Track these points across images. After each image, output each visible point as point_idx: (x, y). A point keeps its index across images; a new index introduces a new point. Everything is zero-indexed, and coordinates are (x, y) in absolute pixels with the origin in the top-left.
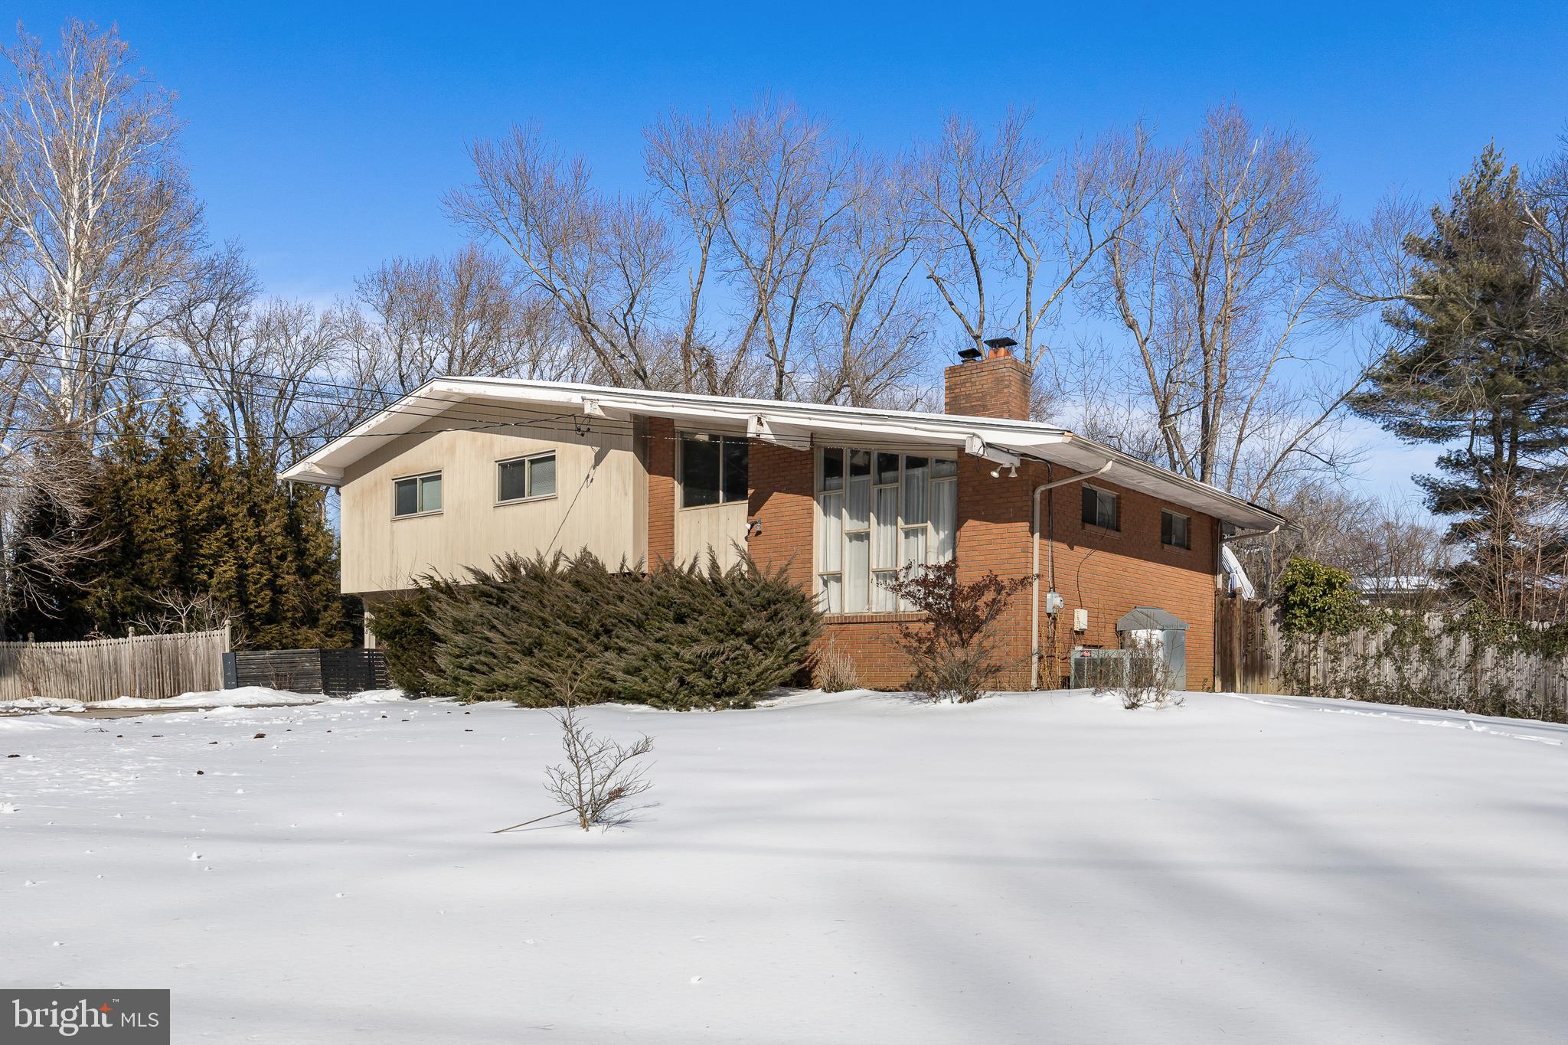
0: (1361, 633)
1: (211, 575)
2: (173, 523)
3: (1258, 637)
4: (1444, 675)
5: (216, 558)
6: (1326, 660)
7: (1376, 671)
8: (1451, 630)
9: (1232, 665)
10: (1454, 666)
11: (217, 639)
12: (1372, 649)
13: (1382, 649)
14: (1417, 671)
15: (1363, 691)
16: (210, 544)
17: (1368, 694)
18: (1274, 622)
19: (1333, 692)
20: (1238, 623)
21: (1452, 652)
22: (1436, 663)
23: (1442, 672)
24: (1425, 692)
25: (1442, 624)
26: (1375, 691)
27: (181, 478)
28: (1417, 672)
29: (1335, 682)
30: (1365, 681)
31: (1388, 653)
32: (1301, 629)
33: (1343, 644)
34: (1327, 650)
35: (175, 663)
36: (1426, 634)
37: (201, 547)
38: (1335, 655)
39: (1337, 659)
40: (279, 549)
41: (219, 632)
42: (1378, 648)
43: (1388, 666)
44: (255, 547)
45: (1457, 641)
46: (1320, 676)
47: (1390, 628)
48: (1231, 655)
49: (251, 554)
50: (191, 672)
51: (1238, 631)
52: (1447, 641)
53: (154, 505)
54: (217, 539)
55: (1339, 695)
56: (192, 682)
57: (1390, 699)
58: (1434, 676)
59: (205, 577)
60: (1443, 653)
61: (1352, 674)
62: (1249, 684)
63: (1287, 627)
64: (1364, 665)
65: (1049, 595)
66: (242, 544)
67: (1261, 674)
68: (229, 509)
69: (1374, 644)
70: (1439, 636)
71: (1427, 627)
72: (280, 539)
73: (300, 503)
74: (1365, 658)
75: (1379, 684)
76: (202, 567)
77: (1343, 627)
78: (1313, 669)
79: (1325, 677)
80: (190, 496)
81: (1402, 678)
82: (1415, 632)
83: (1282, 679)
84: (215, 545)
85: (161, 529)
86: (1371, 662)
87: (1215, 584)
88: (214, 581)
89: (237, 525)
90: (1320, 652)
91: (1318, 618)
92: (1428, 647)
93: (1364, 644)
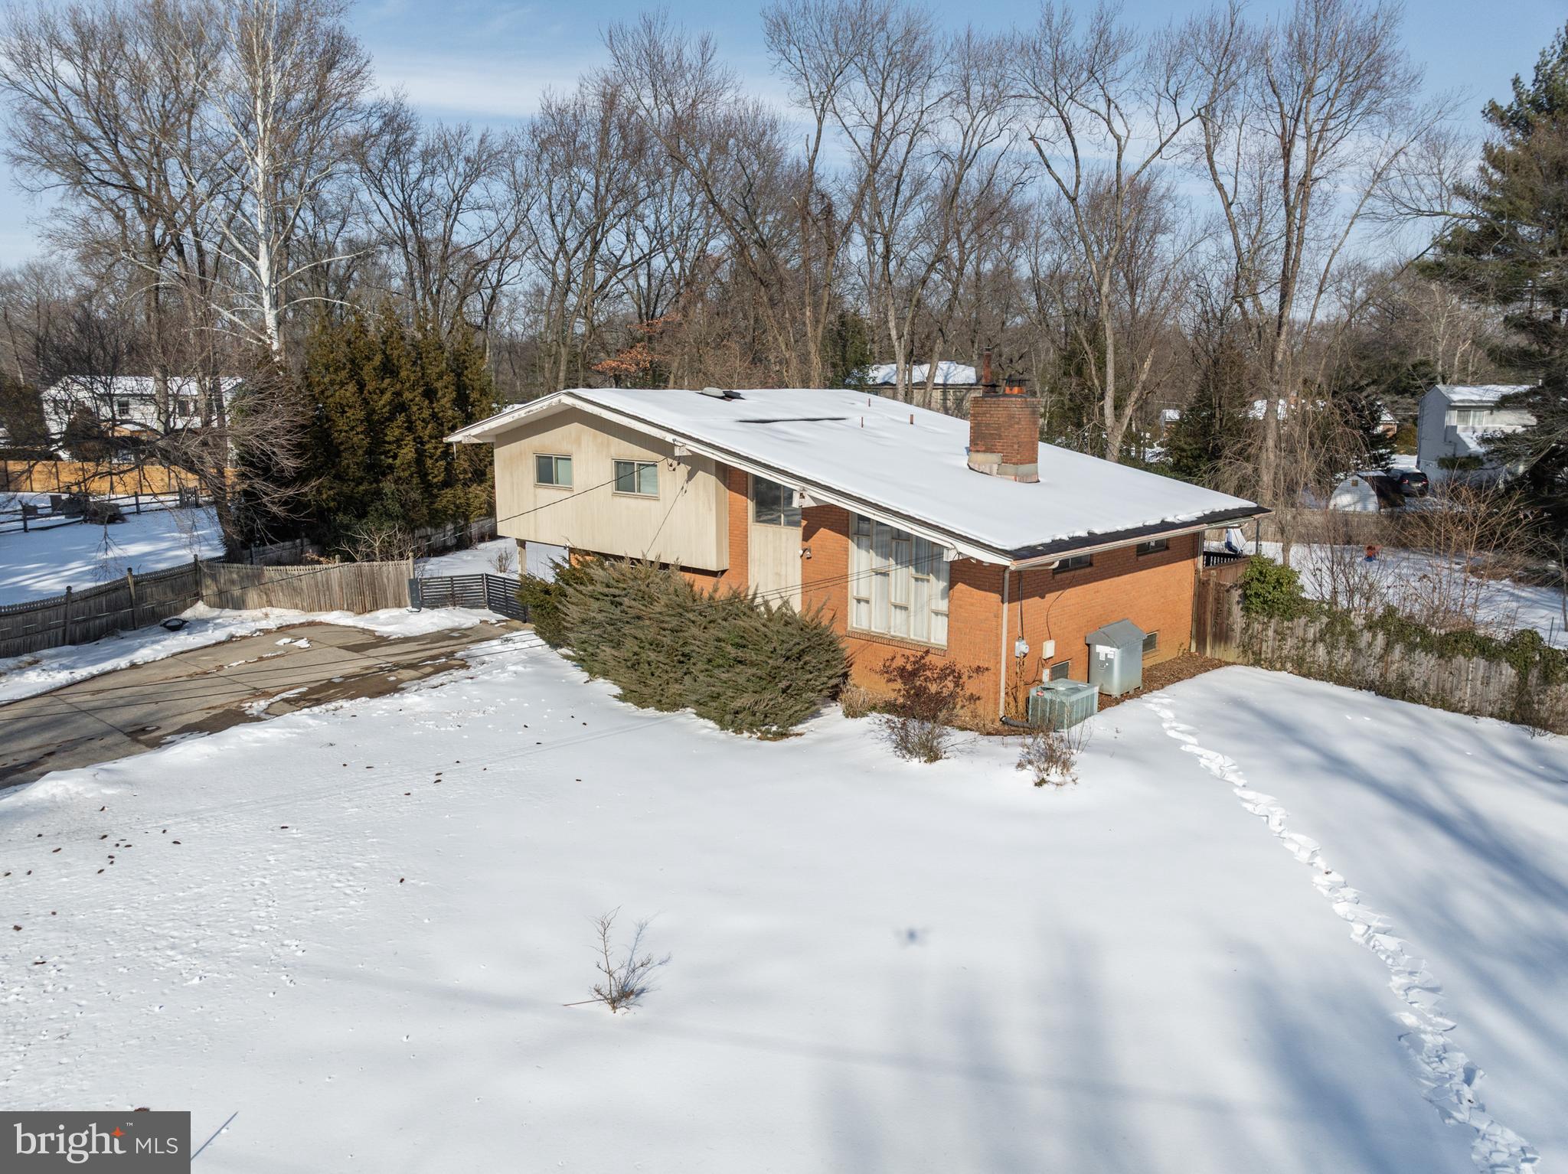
0: (1303, 620)
1: (395, 457)
2: (362, 421)
3: (1225, 613)
4: (1362, 662)
5: (398, 442)
6: (1274, 639)
7: (1312, 652)
8: (1371, 627)
9: (1205, 631)
10: (1370, 656)
11: (404, 567)
12: (1310, 635)
13: (1318, 635)
14: (1343, 655)
15: (1303, 668)
16: (393, 433)
17: (1305, 670)
18: (1238, 602)
19: (1278, 666)
20: (1211, 599)
21: (1370, 645)
22: (1358, 651)
23: (1362, 659)
24: (1347, 673)
25: (1364, 622)
26: (1310, 668)
27: (366, 378)
28: (1344, 658)
29: (1280, 657)
30: (1303, 659)
31: (1322, 640)
32: (1257, 612)
33: (1288, 628)
34: (1275, 631)
35: (372, 584)
36: (1353, 628)
37: (386, 435)
38: (1281, 636)
39: (1283, 639)
40: (450, 421)
41: (405, 562)
42: (1315, 634)
43: (1321, 650)
44: (430, 426)
45: (1374, 636)
46: (1269, 651)
47: (1325, 620)
48: (1205, 624)
49: (427, 432)
50: (385, 592)
51: (1210, 606)
52: (1367, 636)
53: (346, 409)
54: (398, 427)
55: (1283, 668)
56: (386, 599)
57: (1322, 676)
58: (1355, 661)
59: (390, 461)
60: (1363, 644)
61: (1293, 652)
62: (1217, 649)
63: (1247, 610)
64: (1304, 646)
65: (1017, 643)
66: (419, 424)
67: (1226, 643)
68: (407, 395)
69: (1312, 630)
70: (1362, 630)
71: (1352, 623)
72: (450, 413)
73: (465, 372)
74: (1304, 641)
75: (1313, 662)
76: (386, 453)
77: (1288, 614)
78: (1264, 645)
79: (1273, 652)
80: (375, 393)
81: (1331, 661)
82: (1343, 625)
83: (1241, 649)
84: (397, 432)
85: (352, 429)
86: (1309, 645)
87: (1195, 565)
88: (398, 462)
89: (415, 408)
90: (1270, 633)
91: (1270, 608)
92: (1352, 638)
93: (1305, 630)
